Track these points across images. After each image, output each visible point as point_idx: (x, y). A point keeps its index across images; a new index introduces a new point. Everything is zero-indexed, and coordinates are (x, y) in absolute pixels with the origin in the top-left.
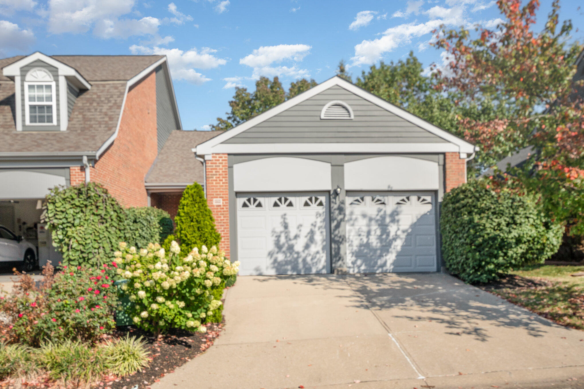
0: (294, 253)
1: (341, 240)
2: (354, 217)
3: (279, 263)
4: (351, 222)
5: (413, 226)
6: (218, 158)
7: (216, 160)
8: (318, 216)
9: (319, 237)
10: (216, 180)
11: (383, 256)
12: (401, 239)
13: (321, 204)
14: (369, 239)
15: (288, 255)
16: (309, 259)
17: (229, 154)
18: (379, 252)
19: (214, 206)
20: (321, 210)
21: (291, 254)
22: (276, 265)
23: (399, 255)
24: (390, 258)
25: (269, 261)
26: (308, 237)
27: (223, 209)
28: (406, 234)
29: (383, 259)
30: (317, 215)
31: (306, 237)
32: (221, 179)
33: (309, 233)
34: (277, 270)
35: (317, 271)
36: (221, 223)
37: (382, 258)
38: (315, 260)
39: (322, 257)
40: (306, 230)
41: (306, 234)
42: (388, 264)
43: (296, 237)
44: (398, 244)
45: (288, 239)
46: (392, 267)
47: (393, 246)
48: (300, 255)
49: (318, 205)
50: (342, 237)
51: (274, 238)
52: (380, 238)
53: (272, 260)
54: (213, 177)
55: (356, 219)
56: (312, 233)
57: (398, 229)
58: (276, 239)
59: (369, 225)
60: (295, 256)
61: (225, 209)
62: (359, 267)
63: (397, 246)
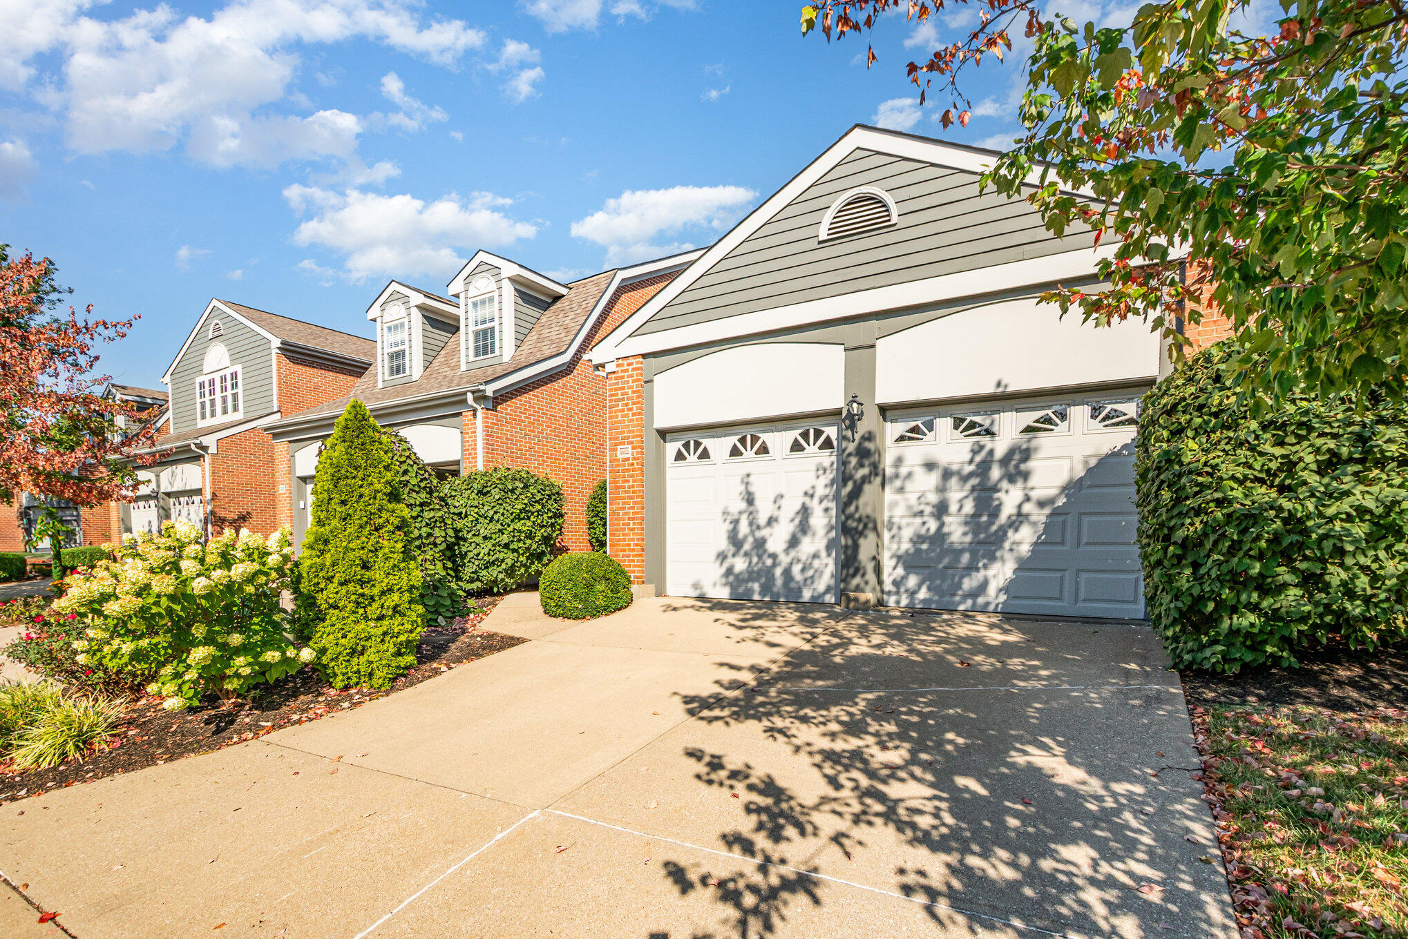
0: (765, 557)
1: (861, 527)
2: (903, 471)
3: (737, 576)
4: (898, 483)
5: (1072, 488)
6: (626, 367)
7: (622, 371)
8: (821, 472)
9: (819, 521)
10: (623, 411)
11: (977, 569)
12: (1034, 524)
13: (828, 444)
14: (942, 525)
15: (755, 560)
16: (796, 569)
17: (644, 356)
18: (965, 558)
19: (618, 460)
20: (828, 458)
21: (760, 557)
22: (731, 578)
23: (1023, 566)
24: (1000, 573)
25: (718, 571)
26: (797, 521)
27: (632, 464)
28: (1047, 511)
29: (979, 577)
30: (818, 470)
31: (792, 520)
32: (630, 406)
33: (798, 513)
34: (733, 588)
35: (813, 597)
36: (628, 492)
37: (974, 574)
38: (810, 573)
39: (826, 565)
40: (791, 506)
41: (792, 515)
42: (992, 589)
43: (771, 521)
44: (1024, 538)
45: (754, 527)
46: (1003, 598)
47: (1007, 545)
48: (777, 561)
49: (820, 448)
50: (865, 520)
51: (728, 526)
52: (972, 522)
53: (723, 569)
54: (618, 406)
55: (909, 475)
56: (805, 512)
57: (1028, 499)
58: (731, 527)
59: (941, 489)
60: (769, 562)
61: (636, 466)
62: (912, 593)
63: (1019, 543)
